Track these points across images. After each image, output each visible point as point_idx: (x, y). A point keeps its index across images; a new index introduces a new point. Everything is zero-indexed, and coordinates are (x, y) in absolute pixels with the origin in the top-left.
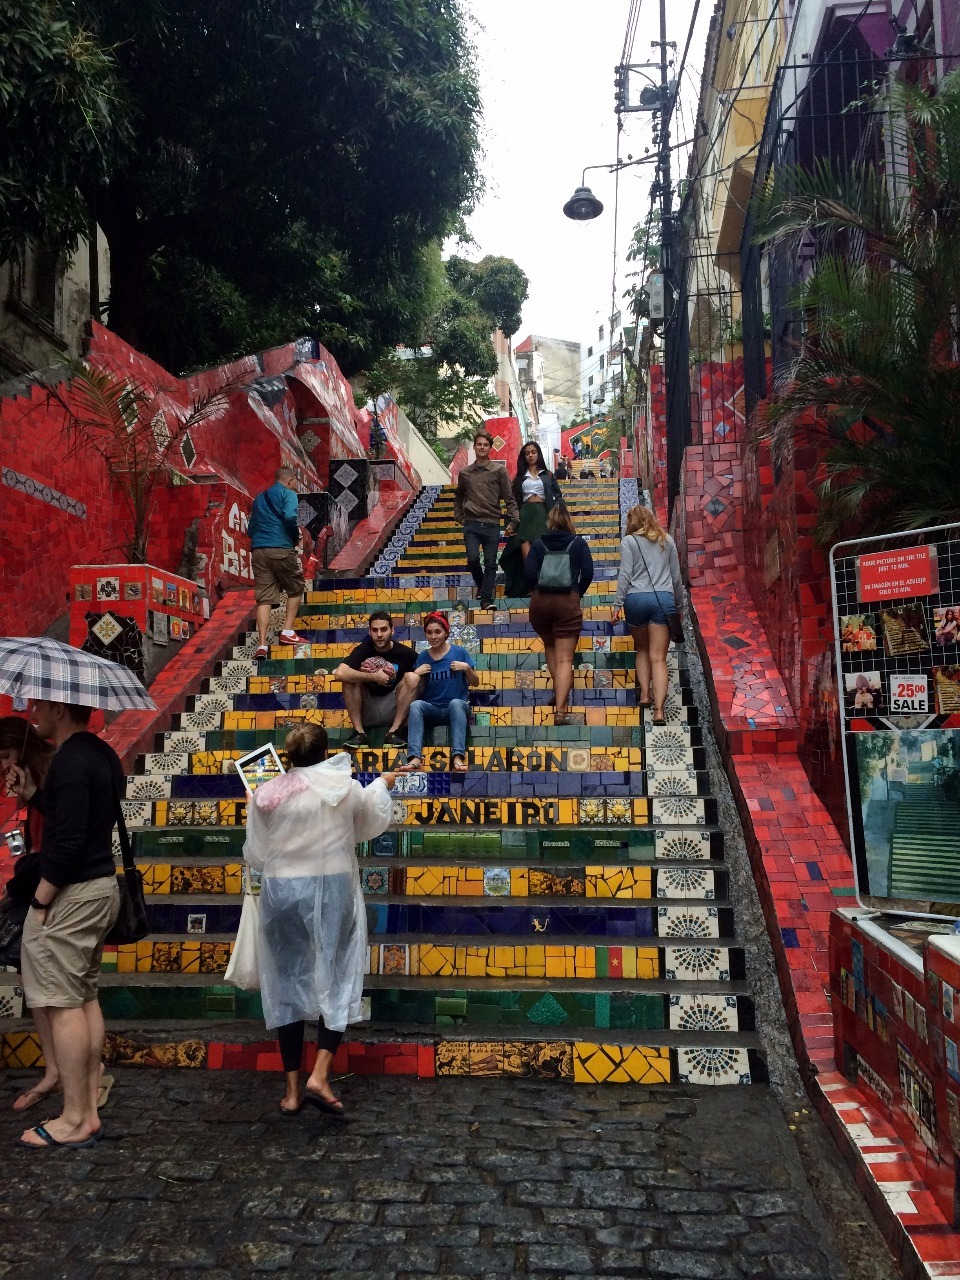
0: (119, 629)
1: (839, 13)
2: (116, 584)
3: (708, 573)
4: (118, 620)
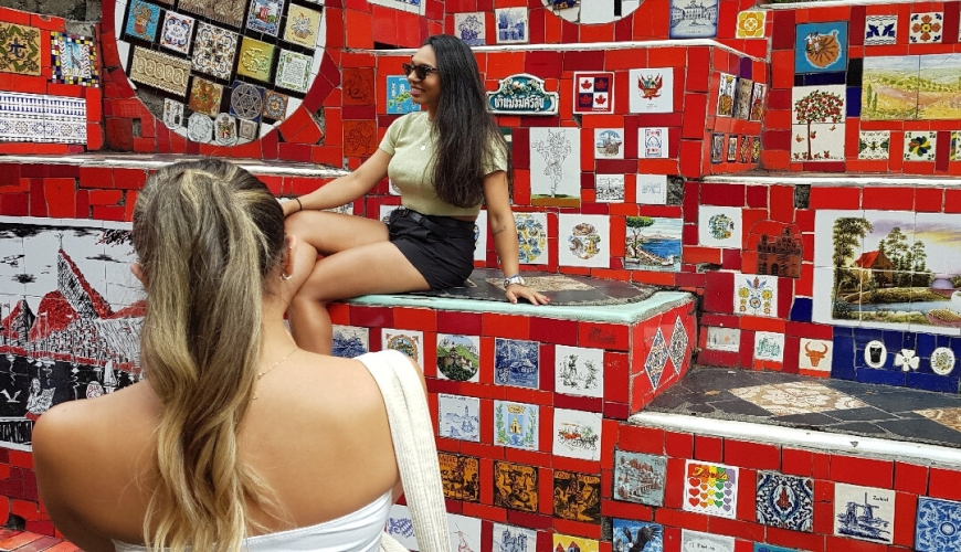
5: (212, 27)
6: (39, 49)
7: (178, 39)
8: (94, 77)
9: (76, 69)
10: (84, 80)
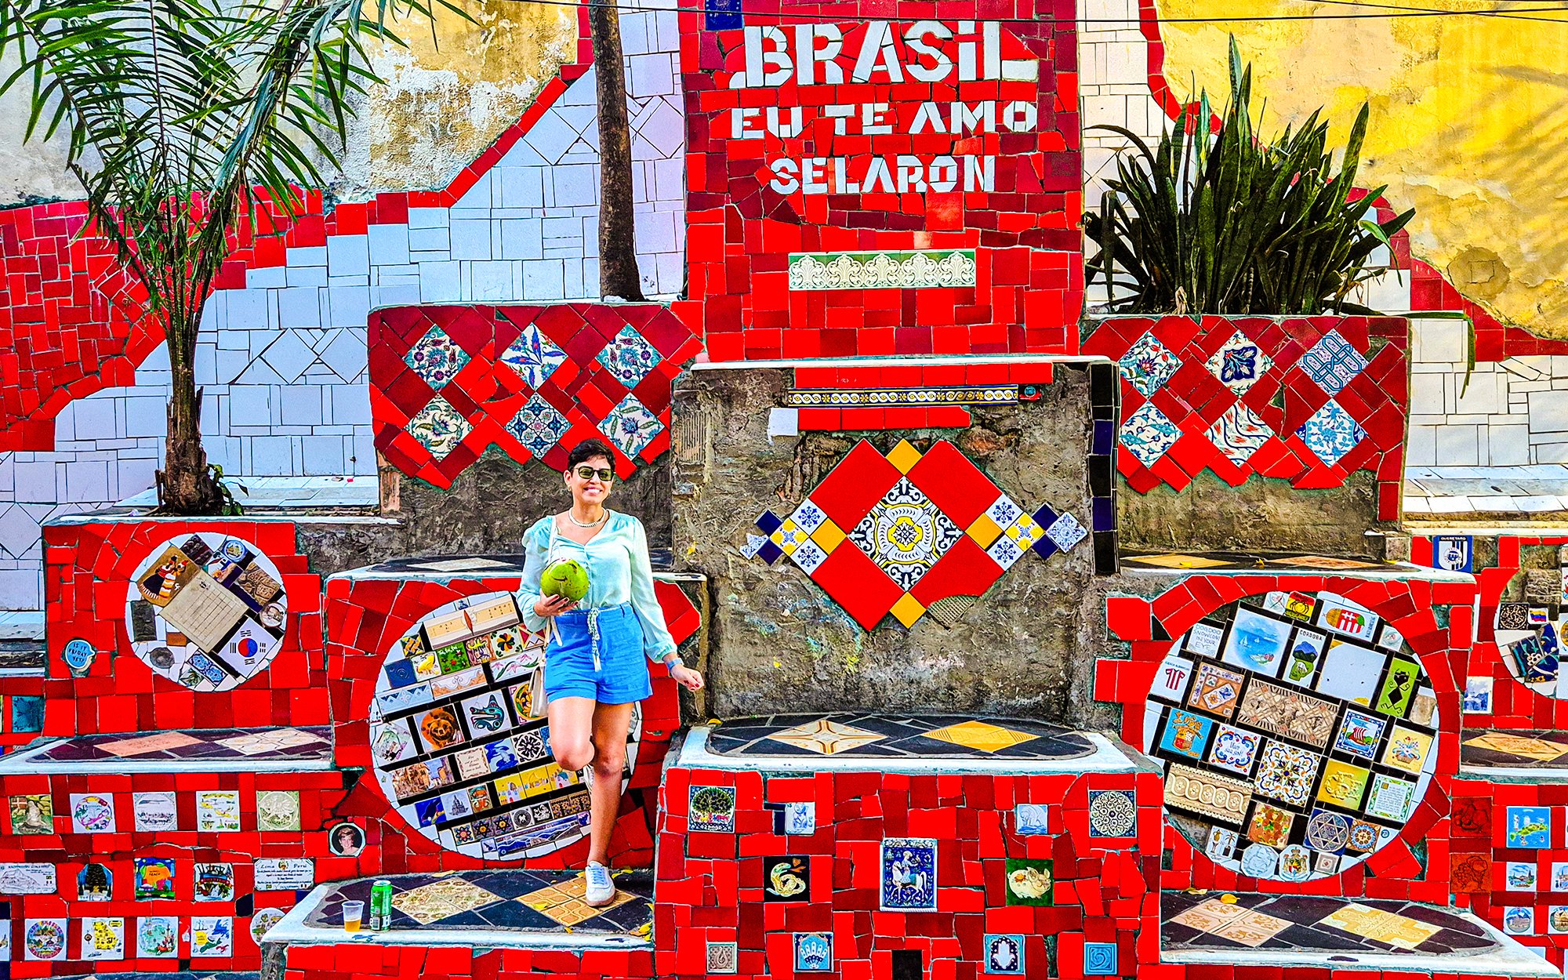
5: (1287, 746)
7: (1236, 757)
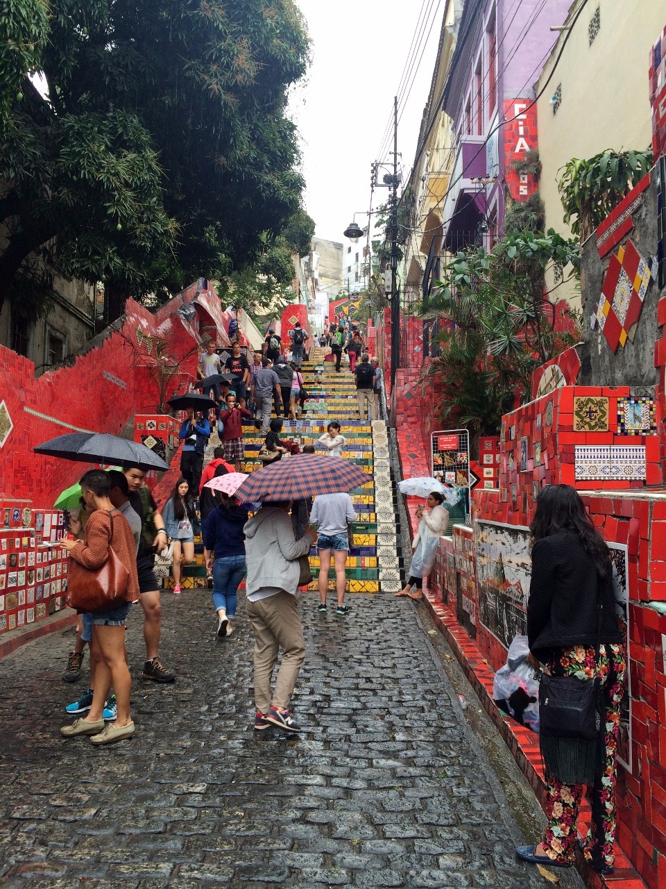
0: (155, 442)
1: (466, 192)
2: (155, 423)
3: (405, 424)
4: (155, 438)
6: (607, 412)
8: (653, 428)
9: (638, 423)
10: (644, 431)
